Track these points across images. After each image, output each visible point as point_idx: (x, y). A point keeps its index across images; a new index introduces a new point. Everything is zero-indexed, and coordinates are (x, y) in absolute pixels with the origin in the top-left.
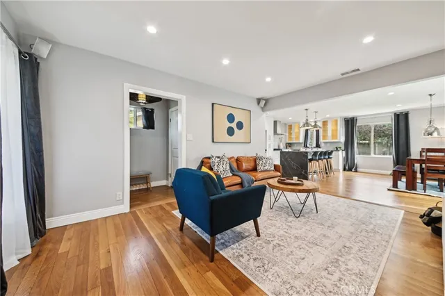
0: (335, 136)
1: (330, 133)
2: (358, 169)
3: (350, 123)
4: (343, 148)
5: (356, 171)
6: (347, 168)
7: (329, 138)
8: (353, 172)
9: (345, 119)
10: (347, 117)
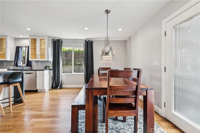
0: (42, 55)
1: (38, 52)
2: (64, 86)
3: (57, 44)
4: (51, 68)
5: (61, 88)
6: (54, 86)
7: (37, 57)
8: (58, 89)
9: (53, 40)
10: (55, 39)
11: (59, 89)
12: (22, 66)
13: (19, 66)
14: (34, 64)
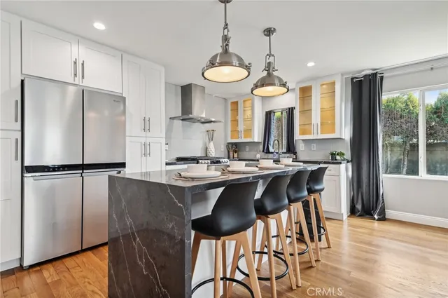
0: (328, 123)
1: (316, 118)
2: (390, 213)
3: (365, 88)
4: (348, 156)
5: (383, 218)
6: (359, 207)
7: (315, 131)
8: (374, 219)
9: (352, 79)
10: (357, 75)
11: (379, 220)
12: (277, 153)
13: (272, 153)
14: (300, 147)
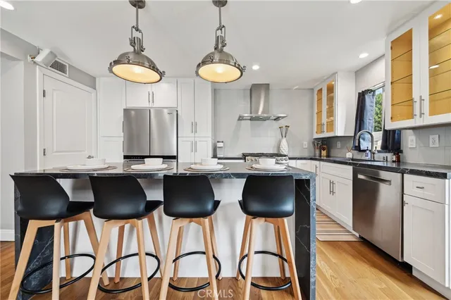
1: (421, 87)
7: (417, 112)
12: (370, 151)
13: (364, 151)
14: (409, 141)
